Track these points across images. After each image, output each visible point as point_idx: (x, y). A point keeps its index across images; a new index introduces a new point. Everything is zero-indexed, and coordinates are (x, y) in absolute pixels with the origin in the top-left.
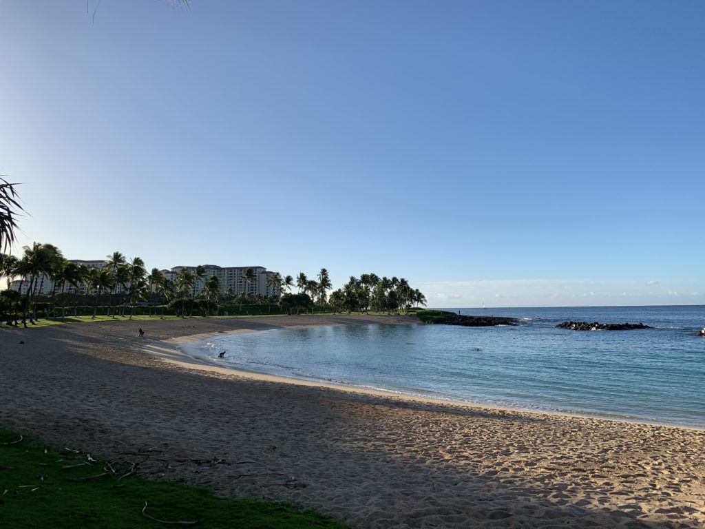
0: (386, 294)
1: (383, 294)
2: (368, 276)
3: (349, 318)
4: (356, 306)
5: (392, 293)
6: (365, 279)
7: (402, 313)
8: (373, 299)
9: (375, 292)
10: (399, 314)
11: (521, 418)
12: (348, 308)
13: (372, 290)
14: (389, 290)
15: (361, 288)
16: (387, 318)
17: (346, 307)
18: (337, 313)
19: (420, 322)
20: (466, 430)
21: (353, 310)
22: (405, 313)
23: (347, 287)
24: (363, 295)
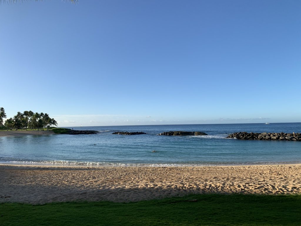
0: (37, 120)
1: (36, 121)
2: (28, 112)
3: (16, 132)
4: (20, 126)
5: (40, 121)
6: (26, 113)
7: (45, 130)
8: (30, 123)
9: (31, 119)
10: (44, 130)
11: (95, 169)
12: (16, 127)
13: (29, 118)
14: (39, 119)
15: (23, 118)
16: (37, 132)
17: (15, 127)
18: (9, 130)
19: (54, 133)
20: (73, 175)
21: (19, 129)
22: (46, 130)
23: (16, 117)
24: (25, 121)
